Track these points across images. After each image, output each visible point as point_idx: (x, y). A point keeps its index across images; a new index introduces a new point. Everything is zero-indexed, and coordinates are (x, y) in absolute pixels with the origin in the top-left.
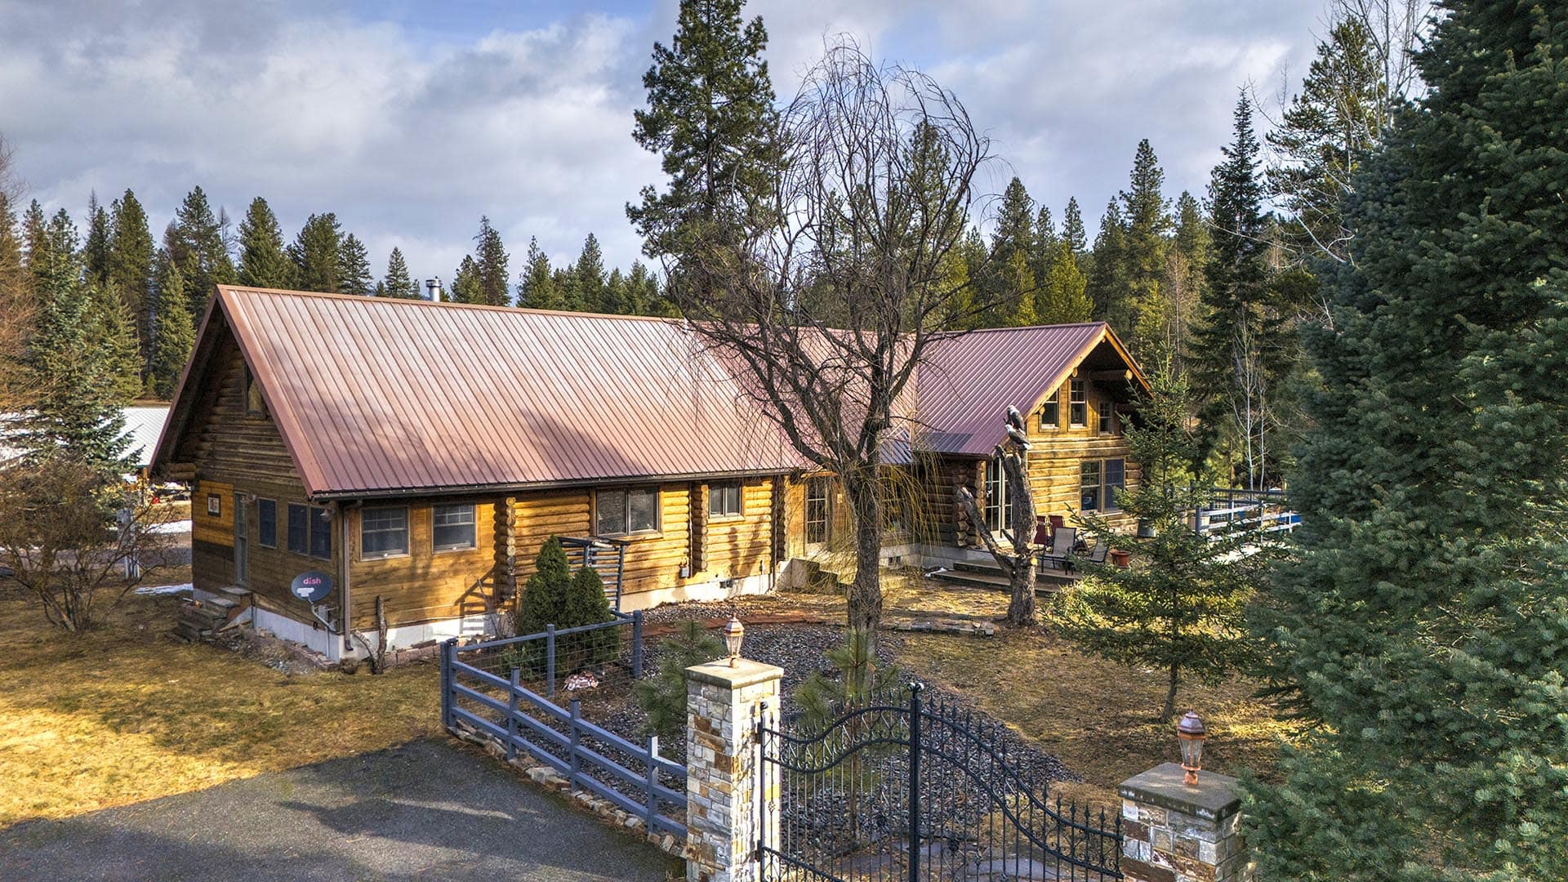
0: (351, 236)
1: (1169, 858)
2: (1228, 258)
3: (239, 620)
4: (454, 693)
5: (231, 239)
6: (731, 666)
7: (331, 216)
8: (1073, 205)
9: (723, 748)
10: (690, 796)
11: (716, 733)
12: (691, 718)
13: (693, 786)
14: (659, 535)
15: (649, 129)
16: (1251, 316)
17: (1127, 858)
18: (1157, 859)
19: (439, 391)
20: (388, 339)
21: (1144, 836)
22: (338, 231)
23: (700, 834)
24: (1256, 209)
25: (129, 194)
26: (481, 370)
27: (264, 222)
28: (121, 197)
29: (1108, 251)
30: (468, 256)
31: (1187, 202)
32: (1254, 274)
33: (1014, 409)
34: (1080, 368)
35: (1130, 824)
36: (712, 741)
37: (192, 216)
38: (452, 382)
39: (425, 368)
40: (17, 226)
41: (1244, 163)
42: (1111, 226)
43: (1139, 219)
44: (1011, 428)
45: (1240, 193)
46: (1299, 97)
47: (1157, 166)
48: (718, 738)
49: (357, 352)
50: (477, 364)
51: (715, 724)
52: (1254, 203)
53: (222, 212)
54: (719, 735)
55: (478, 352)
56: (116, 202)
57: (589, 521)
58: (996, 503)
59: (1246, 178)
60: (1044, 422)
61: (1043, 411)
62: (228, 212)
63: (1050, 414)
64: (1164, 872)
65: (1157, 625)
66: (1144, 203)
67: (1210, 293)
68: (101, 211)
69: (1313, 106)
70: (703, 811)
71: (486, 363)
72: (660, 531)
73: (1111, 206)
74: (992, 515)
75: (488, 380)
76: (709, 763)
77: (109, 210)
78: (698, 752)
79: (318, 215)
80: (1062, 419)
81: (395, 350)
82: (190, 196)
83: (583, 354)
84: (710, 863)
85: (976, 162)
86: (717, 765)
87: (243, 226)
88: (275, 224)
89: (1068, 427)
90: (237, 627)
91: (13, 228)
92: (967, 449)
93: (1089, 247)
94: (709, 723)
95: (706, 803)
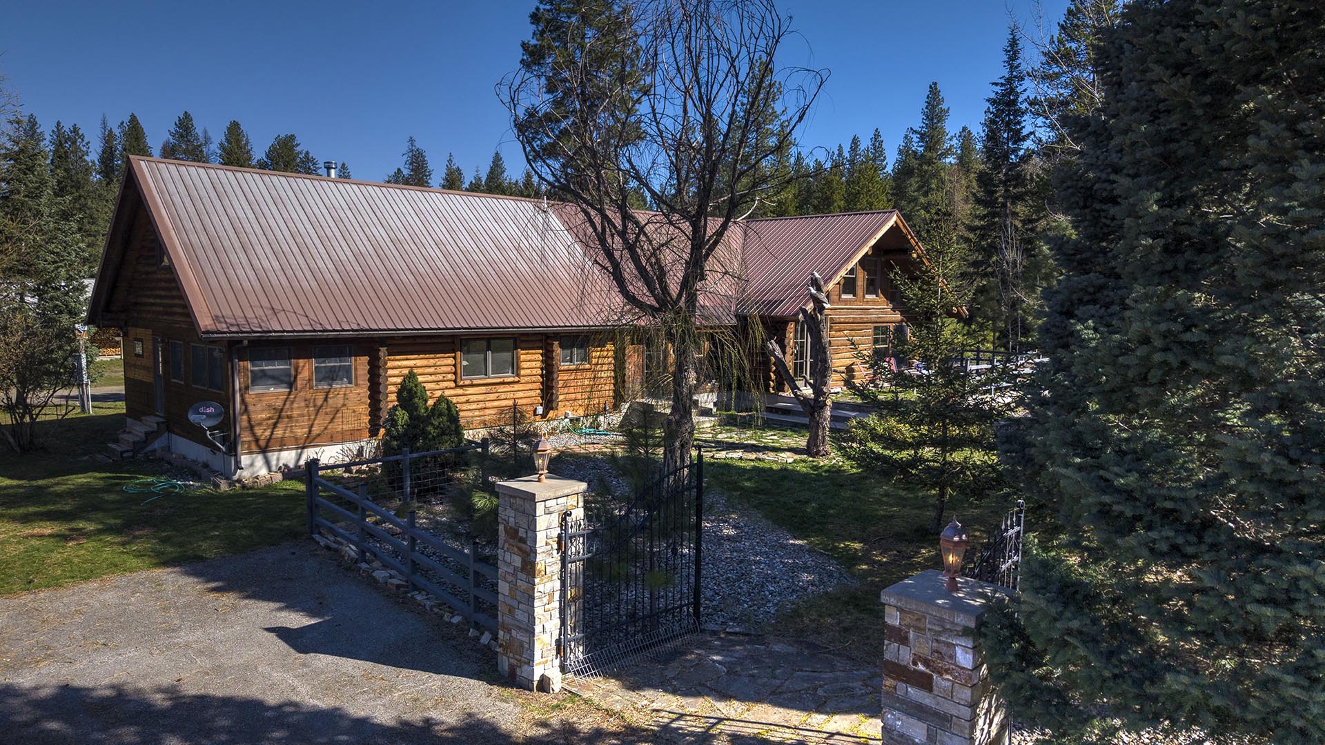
0: (307, 153)
1: (926, 663)
2: (997, 167)
3: (157, 445)
4: (316, 505)
5: (212, 154)
6: (539, 480)
7: (292, 137)
8: (877, 135)
9: (529, 555)
10: (500, 597)
11: (523, 541)
12: (501, 527)
13: (503, 587)
14: (517, 379)
15: (534, 57)
16: (1015, 214)
17: (887, 660)
18: (915, 663)
19: (322, 251)
20: (281, 206)
21: (904, 640)
22: (298, 149)
23: (509, 631)
24: (1021, 129)
25: (133, 119)
26: (362, 234)
27: (238, 141)
28: (127, 120)
29: (904, 171)
30: (399, 169)
31: (965, 135)
32: (1019, 179)
33: (817, 275)
34: (873, 247)
35: (892, 628)
36: (520, 549)
37: (182, 136)
38: (335, 244)
39: (311, 231)
40: (47, 142)
41: (1012, 90)
42: (905, 152)
43: (928, 148)
44: (813, 291)
45: (1009, 115)
46: (1055, 40)
47: (944, 106)
48: (524, 546)
49: (251, 216)
50: (358, 229)
51: (522, 533)
52: (1019, 123)
53: (205, 132)
54: (525, 543)
55: (360, 219)
56: (122, 123)
57: (455, 365)
58: (802, 358)
59: (1014, 102)
60: (845, 292)
61: (842, 282)
62: (210, 134)
63: (849, 285)
64: (922, 673)
65: (928, 452)
66: (931, 134)
67: (981, 195)
68: (111, 131)
69: (1068, 45)
70: (511, 611)
71: (367, 230)
72: (518, 375)
73: (906, 137)
74: (799, 368)
75: (367, 243)
76: (515, 569)
77: (117, 131)
78: (507, 558)
79: (283, 135)
80: (859, 291)
81: (286, 215)
82: (180, 120)
83: (453, 224)
84: (517, 657)
85: (779, 37)
86: (523, 569)
87: (221, 144)
88: (247, 142)
89: (864, 297)
90: (155, 451)
91: (42, 144)
92: (778, 312)
93: (889, 169)
94: (517, 532)
95: (515, 603)
